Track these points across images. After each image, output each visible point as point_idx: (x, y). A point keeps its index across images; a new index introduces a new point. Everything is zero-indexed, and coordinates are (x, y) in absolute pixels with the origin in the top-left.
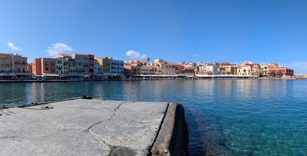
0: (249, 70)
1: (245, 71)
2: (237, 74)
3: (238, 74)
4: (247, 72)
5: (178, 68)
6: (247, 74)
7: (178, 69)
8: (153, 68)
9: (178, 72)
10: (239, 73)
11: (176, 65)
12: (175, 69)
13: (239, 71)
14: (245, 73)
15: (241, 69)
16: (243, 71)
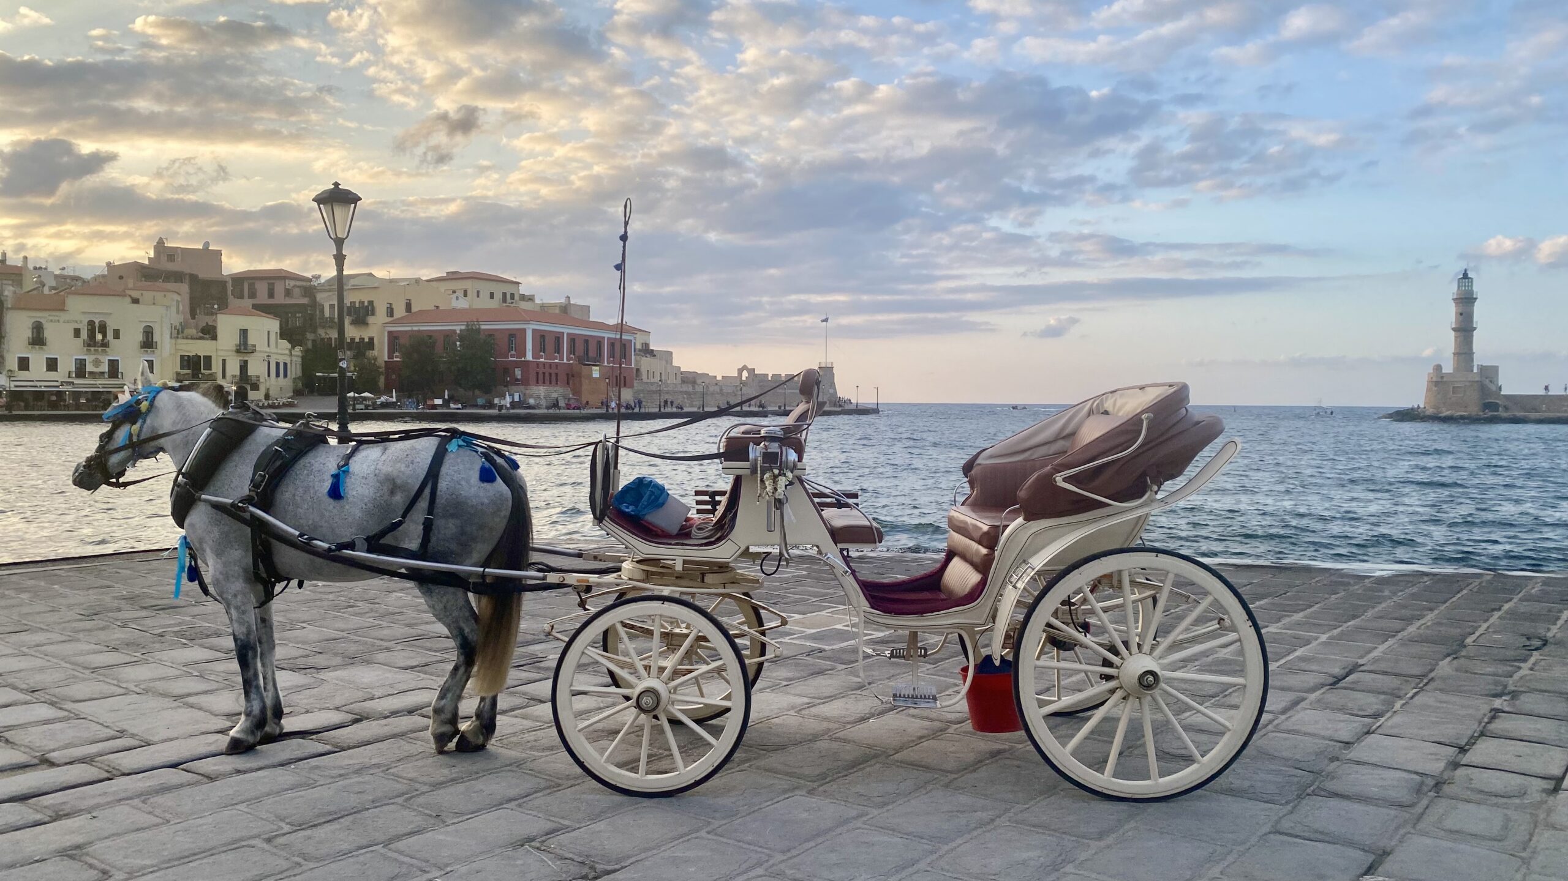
0: (148, 332)
1: (105, 345)
2: (12, 363)
3: (24, 364)
4: (128, 353)
6: (128, 364)
10: (38, 361)
13: (28, 334)
14: (105, 360)
15: (57, 318)
16: (77, 333)
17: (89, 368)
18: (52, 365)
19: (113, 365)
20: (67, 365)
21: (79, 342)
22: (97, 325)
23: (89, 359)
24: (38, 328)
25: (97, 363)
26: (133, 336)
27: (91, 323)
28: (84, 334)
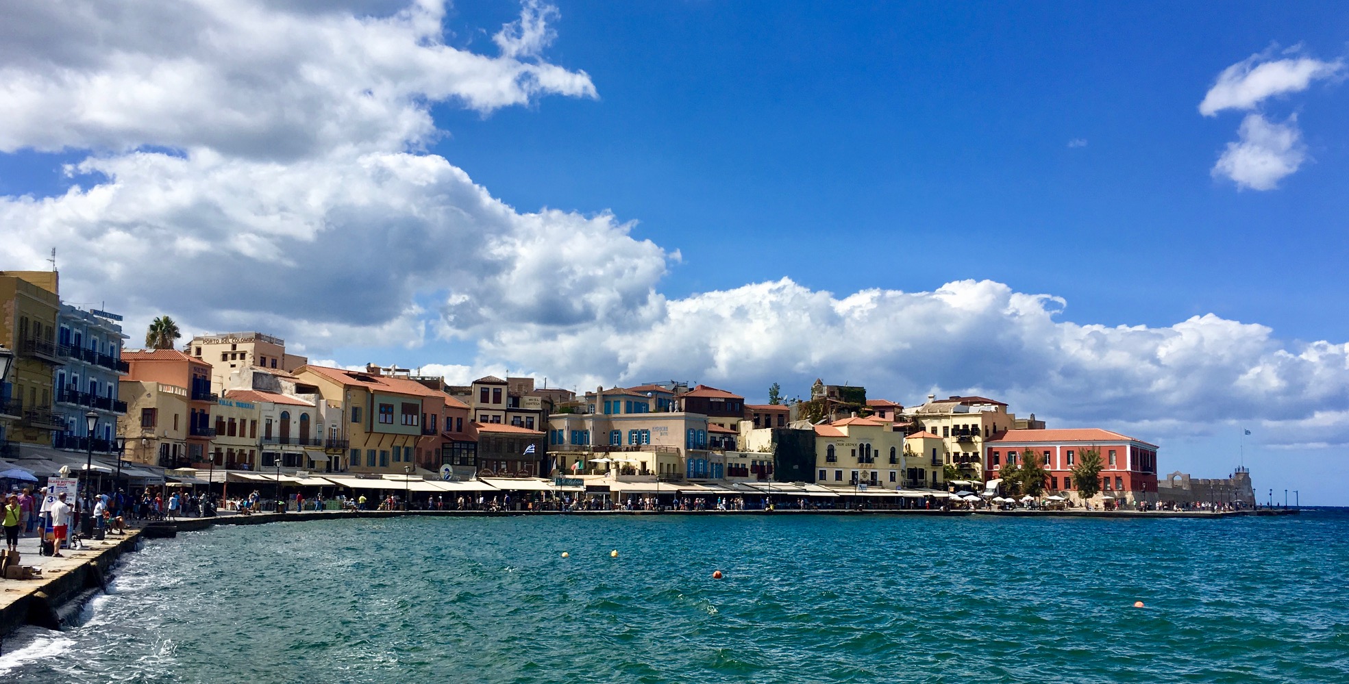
0: (893, 452)
1: (868, 459)
2: (816, 475)
3: (824, 476)
4: (882, 467)
5: (434, 418)
6: (883, 476)
7: (434, 432)
8: (283, 416)
10: (831, 474)
11: (422, 398)
12: (418, 431)
13: (826, 454)
14: (869, 472)
15: (842, 443)
16: (853, 452)
17: (860, 477)
18: (839, 475)
19: (874, 475)
20: (847, 476)
21: (855, 459)
22: (865, 447)
23: (860, 471)
24: (831, 450)
25: (865, 474)
26: (884, 456)
27: (862, 446)
28: (857, 453)
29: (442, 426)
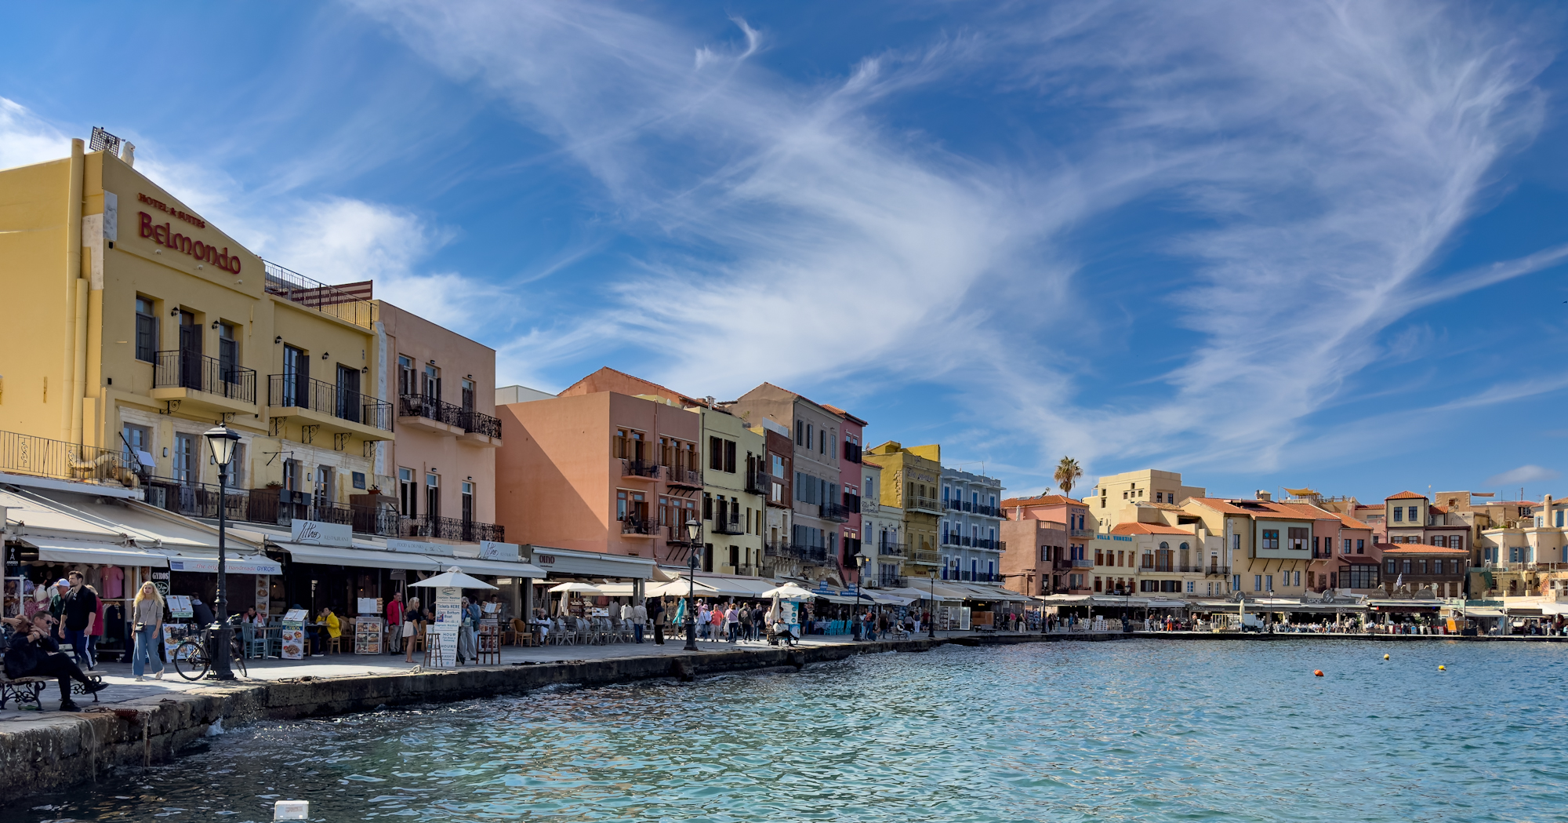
5: (1328, 540)
7: (1328, 555)
8: (1164, 545)
9: (1322, 578)
11: (1312, 521)
12: (1307, 554)
29: (1339, 549)
